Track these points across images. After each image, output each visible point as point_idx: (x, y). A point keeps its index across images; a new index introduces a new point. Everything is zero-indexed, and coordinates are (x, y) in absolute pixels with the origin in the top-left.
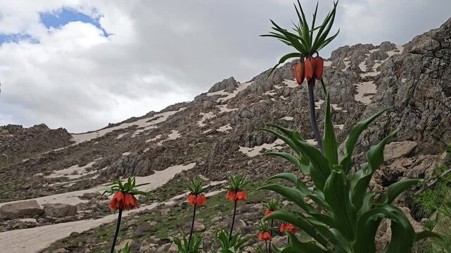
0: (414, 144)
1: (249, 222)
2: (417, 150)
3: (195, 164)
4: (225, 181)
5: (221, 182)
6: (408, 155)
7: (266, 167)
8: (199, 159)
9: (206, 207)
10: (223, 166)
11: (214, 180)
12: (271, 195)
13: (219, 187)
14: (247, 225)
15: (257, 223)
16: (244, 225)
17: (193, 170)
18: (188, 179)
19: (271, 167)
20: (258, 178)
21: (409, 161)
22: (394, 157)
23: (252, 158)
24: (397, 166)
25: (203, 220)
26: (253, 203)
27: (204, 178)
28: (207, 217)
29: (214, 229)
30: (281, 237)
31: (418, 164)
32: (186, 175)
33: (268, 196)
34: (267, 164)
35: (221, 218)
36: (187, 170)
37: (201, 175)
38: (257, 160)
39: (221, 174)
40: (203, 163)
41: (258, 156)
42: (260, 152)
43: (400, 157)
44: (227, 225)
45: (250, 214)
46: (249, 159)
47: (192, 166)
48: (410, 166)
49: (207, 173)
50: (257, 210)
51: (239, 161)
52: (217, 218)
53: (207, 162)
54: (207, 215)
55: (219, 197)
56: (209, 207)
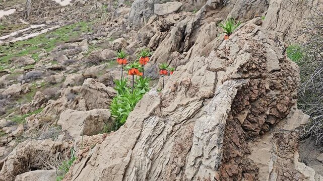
0: (180, 4)
1: (69, 56)
2: (181, 9)
3: (15, 10)
4: (43, 25)
5: (41, 26)
6: (177, 12)
7: (76, 15)
8: (18, 6)
9: (31, 45)
10: (40, 13)
11: (34, 24)
12: (83, 36)
13: (39, 29)
14: (69, 58)
15: (75, 57)
16: (67, 58)
17: (14, 15)
18: (10, 23)
19: (80, 14)
20: (71, 23)
21: (177, 16)
22: (168, 12)
23: (64, 7)
24: (170, 19)
25: (31, 56)
26: (70, 42)
27: (24, 22)
28: (34, 54)
29: (43, 62)
30: (97, 67)
31: (184, 19)
32: (8, 19)
33: (81, 37)
34: (77, 12)
35: (46, 54)
36: (8, 15)
37: (21, 20)
38: (69, 9)
39: (39, 19)
40: (22, 9)
41: (69, 5)
42: (70, 2)
43: (172, 13)
44: (53, 59)
45: (69, 50)
46: (61, 7)
47: (12, 11)
48: (178, 19)
49: (27, 18)
50: (74, 47)
51: (54, 9)
52: (43, 54)
53: (26, 9)
54: (34, 52)
55: (41, 37)
56: (33, 45)
